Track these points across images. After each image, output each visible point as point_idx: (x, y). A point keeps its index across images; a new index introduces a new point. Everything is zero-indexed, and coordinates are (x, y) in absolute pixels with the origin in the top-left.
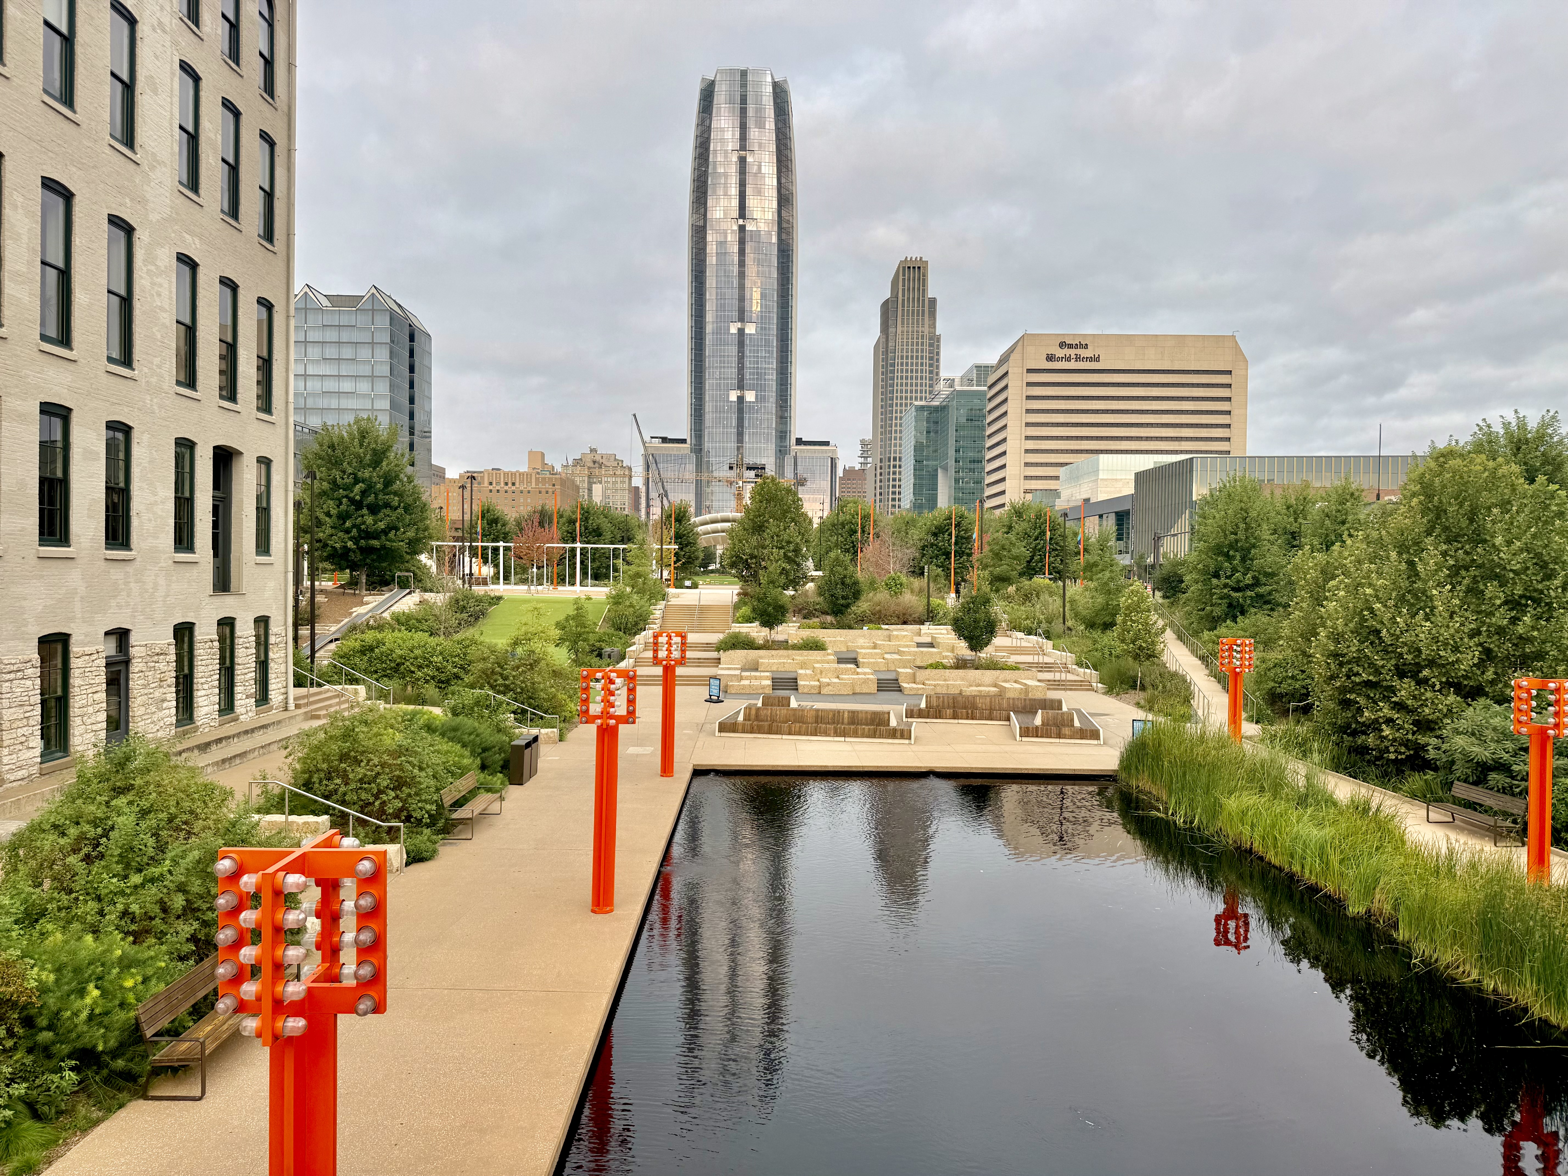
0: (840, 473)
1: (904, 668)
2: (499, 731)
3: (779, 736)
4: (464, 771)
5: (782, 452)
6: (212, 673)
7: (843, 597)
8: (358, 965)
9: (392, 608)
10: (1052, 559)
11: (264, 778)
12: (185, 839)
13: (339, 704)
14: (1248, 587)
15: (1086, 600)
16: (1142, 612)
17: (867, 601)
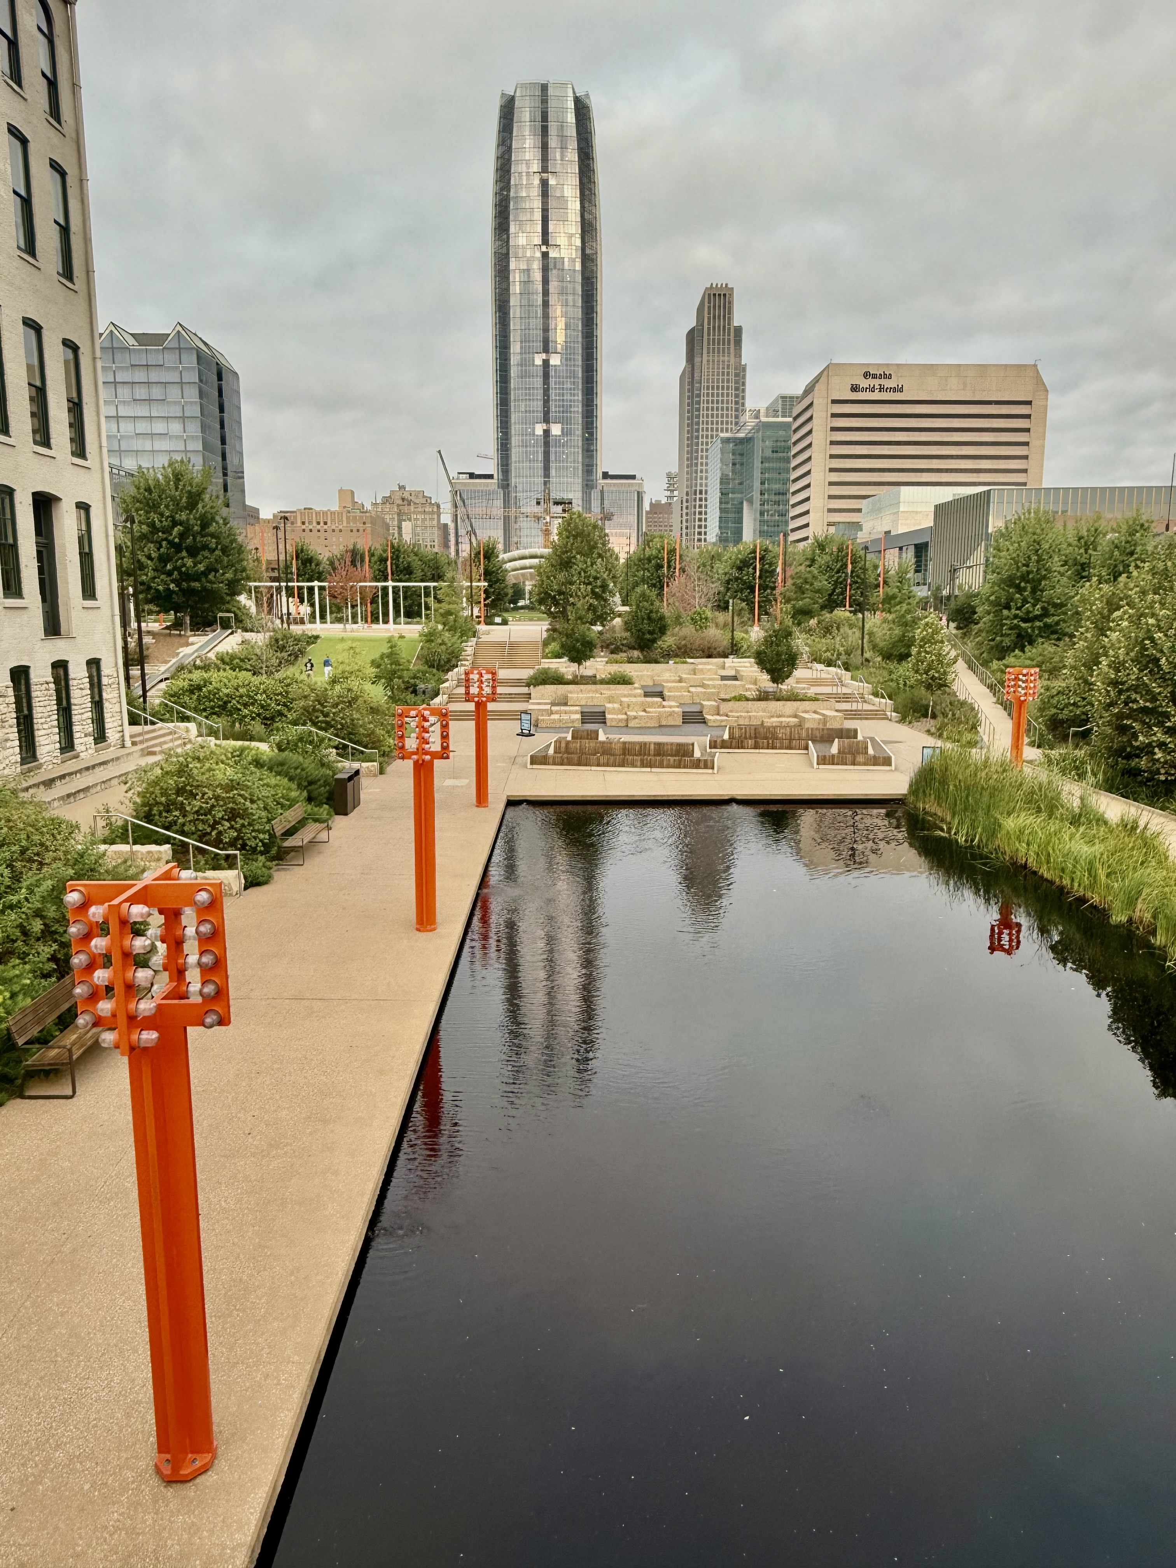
0: (646, 507)
1: (709, 700)
2: (323, 765)
3: (588, 768)
4: (293, 802)
5: (588, 486)
6: (51, 713)
7: (650, 633)
8: (203, 984)
9: (217, 649)
10: (853, 592)
11: (108, 811)
12: (37, 869)
13: (172, 741)
14: (1037, 618)
15: (884, 632)
16: (935, 643)
17: (673, 635)
